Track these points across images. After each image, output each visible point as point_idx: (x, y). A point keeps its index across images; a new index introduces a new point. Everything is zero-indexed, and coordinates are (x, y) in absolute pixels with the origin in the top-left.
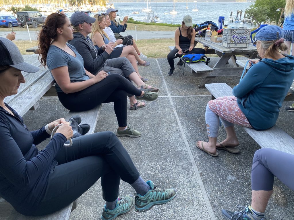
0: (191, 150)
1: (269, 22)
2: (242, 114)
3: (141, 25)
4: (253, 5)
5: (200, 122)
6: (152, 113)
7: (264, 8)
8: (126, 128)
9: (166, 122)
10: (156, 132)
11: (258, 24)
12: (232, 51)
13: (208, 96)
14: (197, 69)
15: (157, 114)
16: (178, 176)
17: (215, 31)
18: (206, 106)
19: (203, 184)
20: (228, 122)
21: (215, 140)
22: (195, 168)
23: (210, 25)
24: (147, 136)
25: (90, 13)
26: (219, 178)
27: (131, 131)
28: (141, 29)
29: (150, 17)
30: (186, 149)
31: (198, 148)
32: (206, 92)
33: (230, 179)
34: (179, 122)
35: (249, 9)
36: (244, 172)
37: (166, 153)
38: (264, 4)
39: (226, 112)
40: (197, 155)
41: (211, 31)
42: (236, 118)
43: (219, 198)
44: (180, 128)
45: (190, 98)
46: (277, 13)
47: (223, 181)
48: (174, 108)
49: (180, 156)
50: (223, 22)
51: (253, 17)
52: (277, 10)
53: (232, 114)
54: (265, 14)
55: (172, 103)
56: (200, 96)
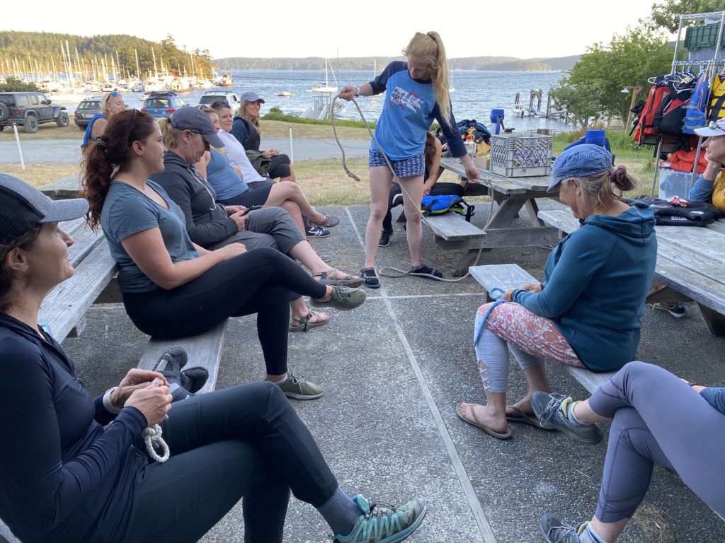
0: (446, 425)
1: (607, 118)
2: (559, 337)
3: (301, 124)
4: (565, 78)
5: (462, 358)
6: (347, 339)
7: (593, 87)
8: (286, 378)
9: (382, 361)
10: (360, 384)
11: (581, 122)
12: (527, 190)
13: (477, 294)
14: (448, 231)
15: (357, 340)
16: (419, 490)
17: (483, 142)
18: (474, 319)
19: (480, 506)
20: (528, 354)
21: (503, 398)
22: (458, 469)
23: (472, 130)
24: (339, 396)
25: (174, 97)
26: (518, 490)
27: (298, 385)
28: (302, 135)
29: (323, 105)
30: (435, 425)
31: (463, 420)
32: (472, 286)
33: (543, 492)
34: (413, 359)
35: (559, 88)
36: (574, 473)
37: (388, 434)
38: (592, 78)
39: (522, 333)
40: (462, 439)
41: (475, 142)
42: (547, 347)
43: (520, 538)
44: (417, 374)
45: (434, 301)
46: (623, 97)
47: (527, 497)
48: (398, 327)
49: (420, 443)
50: (501, 122)
51: (568, 107)
52: (622, 91)
53: (536, 338)
54: (595, 99)
55: (392, 314)
56: (458, 295)
